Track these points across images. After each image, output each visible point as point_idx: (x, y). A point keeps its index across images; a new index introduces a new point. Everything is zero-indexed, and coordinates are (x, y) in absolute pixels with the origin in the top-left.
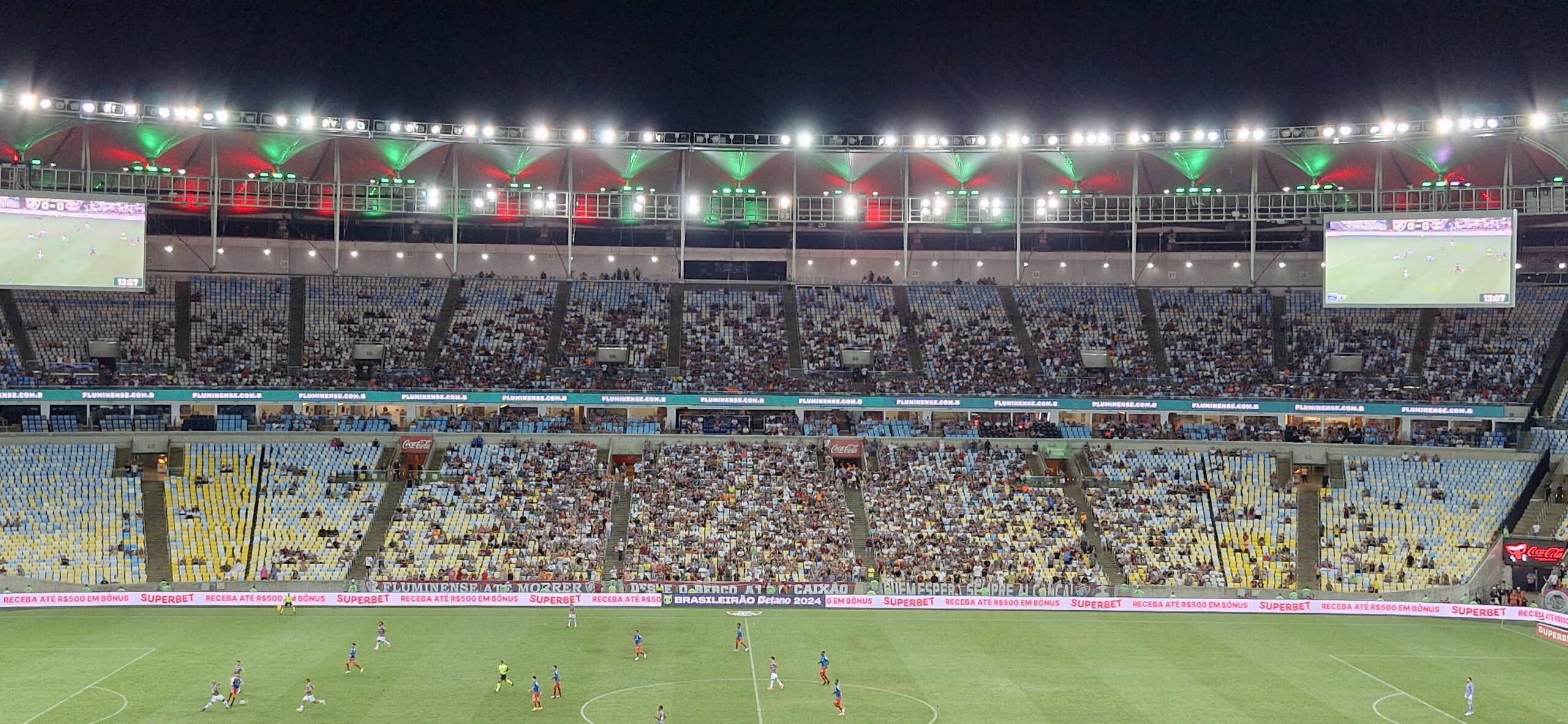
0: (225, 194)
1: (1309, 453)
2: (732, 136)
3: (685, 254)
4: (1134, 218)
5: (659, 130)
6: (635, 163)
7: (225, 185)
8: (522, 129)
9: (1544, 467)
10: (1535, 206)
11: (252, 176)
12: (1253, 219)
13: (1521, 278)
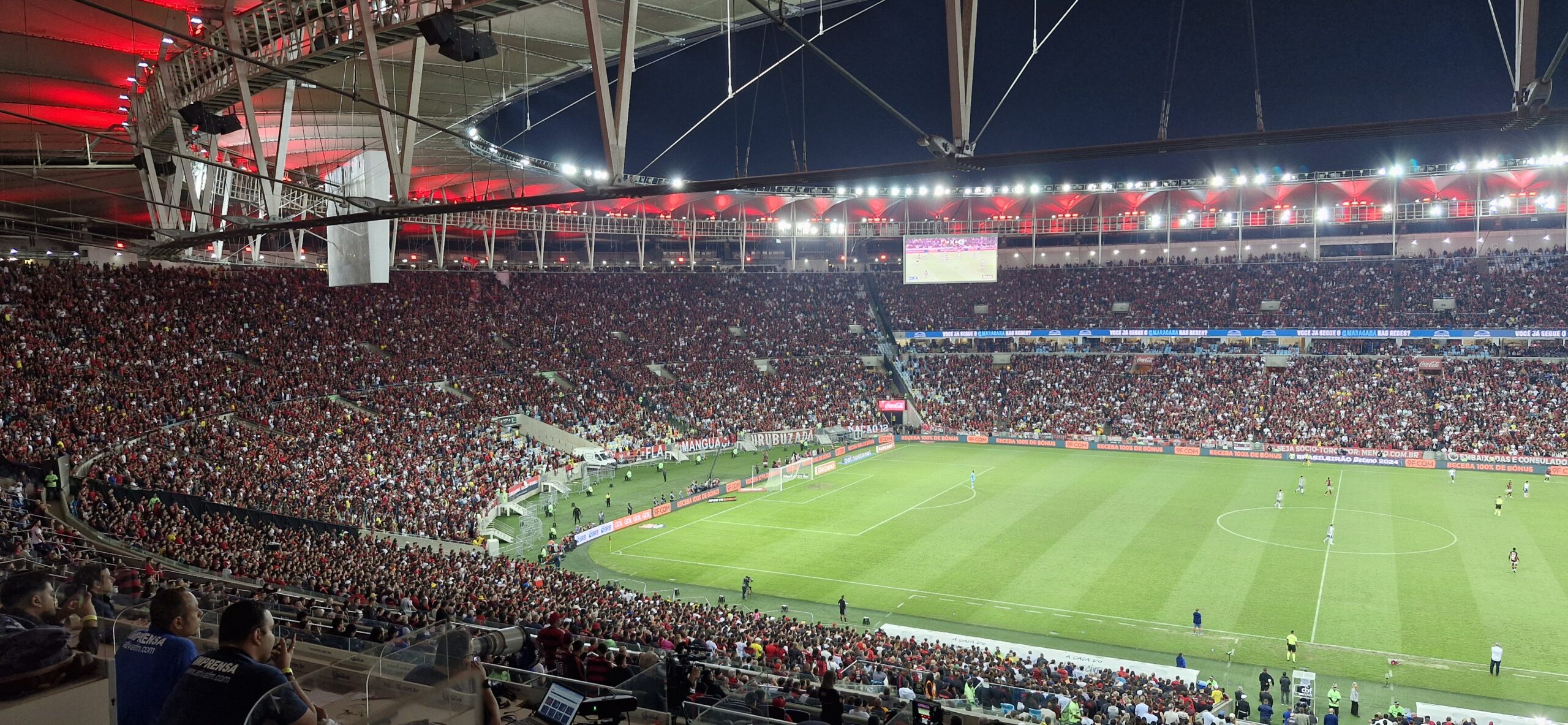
0: (1040, 227)
2: (1344, 172)
5: (1294, 172)
6: (1281, 194)
7: (1040, 223)
8: (1205, 180)
11: (1054, 217)
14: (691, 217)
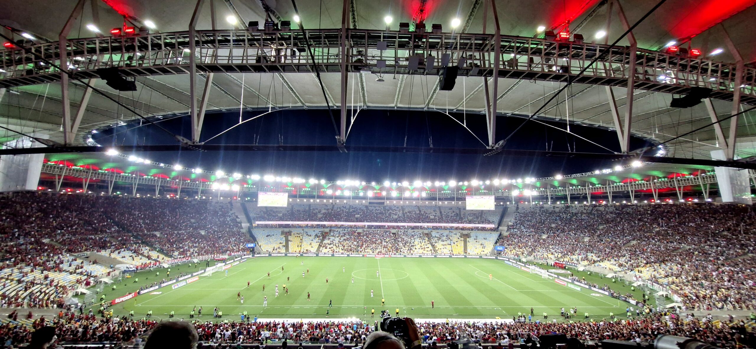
0: (300, 192)
1: (465, 232)
2: (376, 183)
3: (369, 201)
4: (437, 196)
5: (365, 181)
6: (361, 187)
7: (300, 190)
9: (500, 234)
10: (497, 195)
11: (304, 189)
12: (455, 196)
13: (495, 205)
14: (180, 180)
